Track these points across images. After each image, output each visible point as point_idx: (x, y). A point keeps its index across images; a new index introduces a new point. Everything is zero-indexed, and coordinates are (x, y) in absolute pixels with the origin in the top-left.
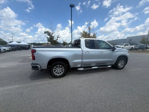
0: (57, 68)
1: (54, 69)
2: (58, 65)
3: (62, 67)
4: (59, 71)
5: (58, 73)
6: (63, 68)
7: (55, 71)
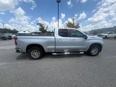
0: (34, 52)
2: (35, 50)
3: (38, 52)
4: (36, 54)
5: (35, 56)
7: (33, 54)
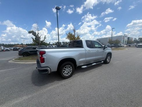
0: (66, 69)
1: (63, 70)
5: (67, 74)
6: (71, 68)
